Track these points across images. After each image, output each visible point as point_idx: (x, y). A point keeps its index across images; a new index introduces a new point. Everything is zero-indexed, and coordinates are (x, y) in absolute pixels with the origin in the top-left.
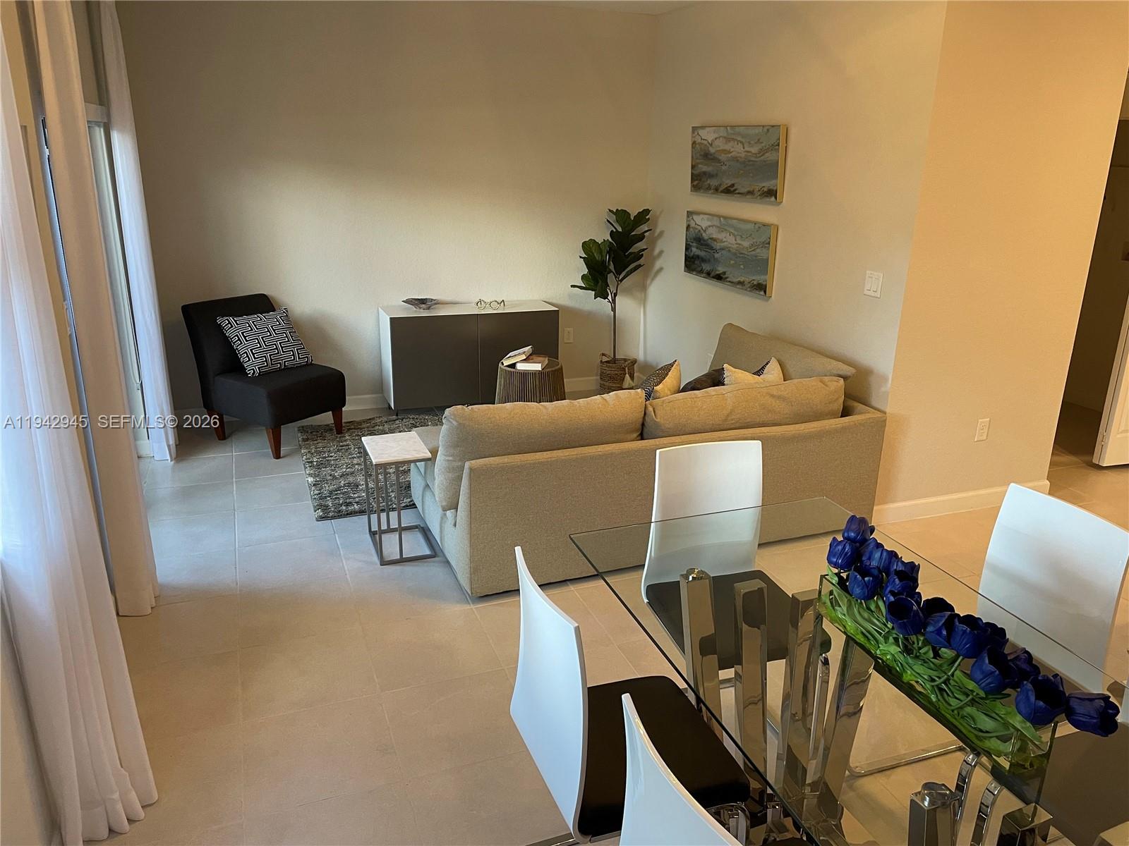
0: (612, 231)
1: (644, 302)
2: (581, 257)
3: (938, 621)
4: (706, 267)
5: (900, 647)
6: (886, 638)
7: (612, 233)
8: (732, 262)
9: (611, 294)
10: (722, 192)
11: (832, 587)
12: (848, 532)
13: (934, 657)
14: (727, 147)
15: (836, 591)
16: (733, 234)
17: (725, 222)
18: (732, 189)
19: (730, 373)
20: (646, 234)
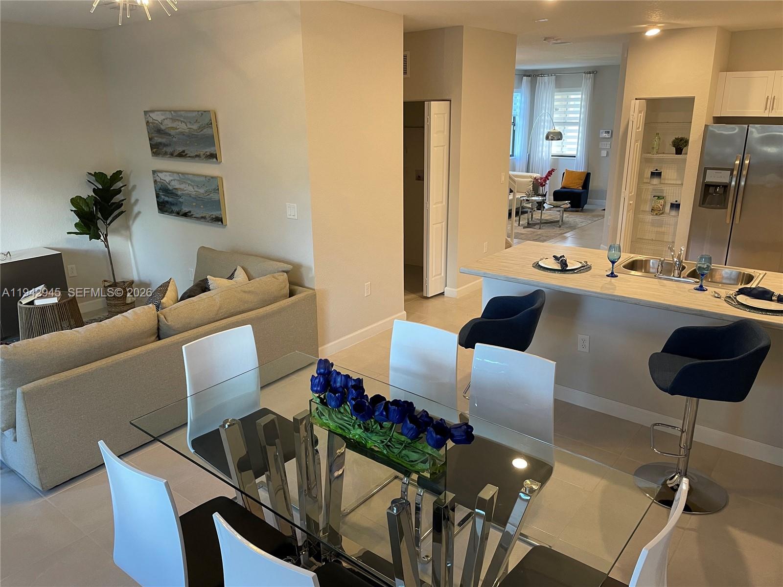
0: (94, 189)
1: (130, 237)
2: (72, 211)
3: (381, 408)
4: (175, 209)
5: (362, 429)
6: (354, 426)
7: (94, 190)
8: (194, 204)
9: (103, 235)
10: (176, 156)
11: (316, 406)
12: (319, 370)
13: (381, 429)
14: (174, 125)
15: (320, 407)
16: (191, 185)
17: (183, 177)
18: (184, 154)
19: (212, 281)
20: (122, 189)
